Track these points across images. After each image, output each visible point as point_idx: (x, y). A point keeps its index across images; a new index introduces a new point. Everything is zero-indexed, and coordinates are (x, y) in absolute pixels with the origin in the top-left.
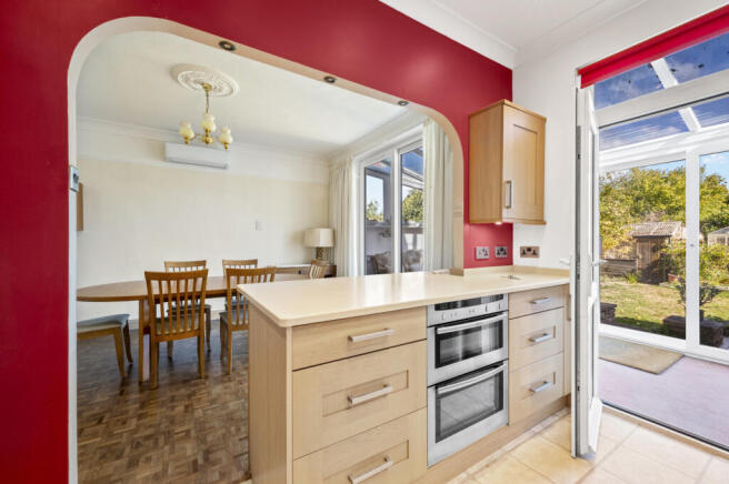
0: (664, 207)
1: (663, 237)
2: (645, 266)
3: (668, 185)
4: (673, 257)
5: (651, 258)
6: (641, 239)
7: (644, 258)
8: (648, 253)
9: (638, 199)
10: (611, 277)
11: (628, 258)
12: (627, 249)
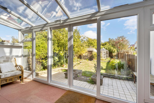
0: (92, 45)
1: (92, 51)
2: (90, 57)
3: (93, 41)
4: (94, 55)
5: (91, 55)
6: (89, 51)
7: (89, 56)
8: (90, 54)
9: (89, 44)
10: (84, 59)
11: (87, 55)
12: (87, 54)
